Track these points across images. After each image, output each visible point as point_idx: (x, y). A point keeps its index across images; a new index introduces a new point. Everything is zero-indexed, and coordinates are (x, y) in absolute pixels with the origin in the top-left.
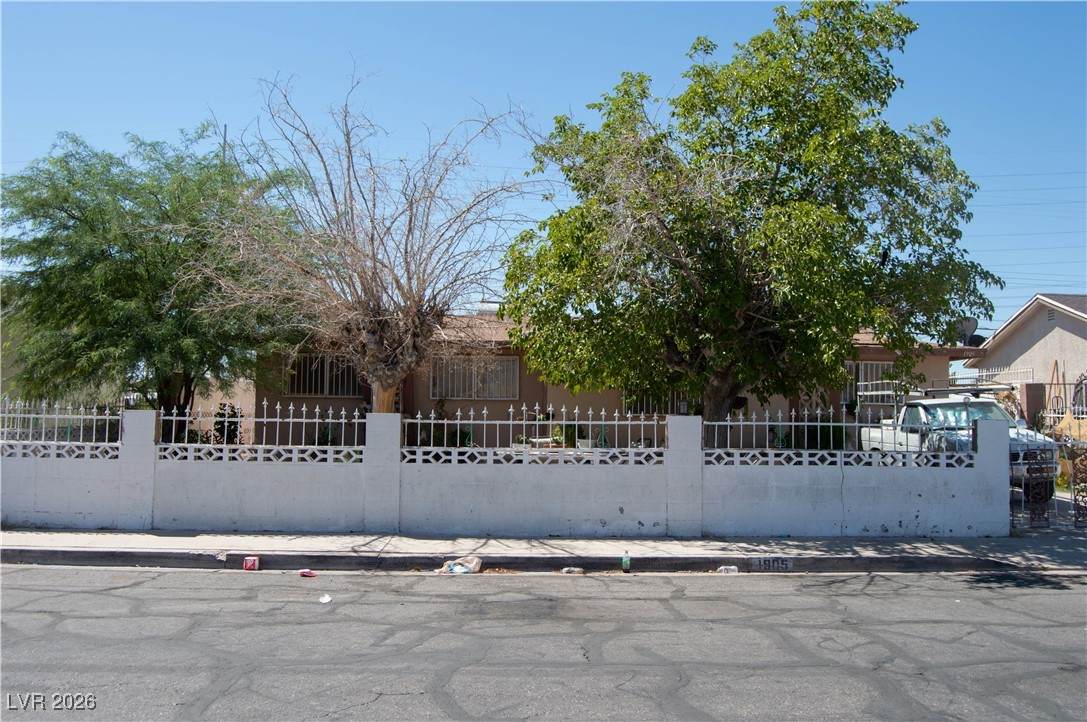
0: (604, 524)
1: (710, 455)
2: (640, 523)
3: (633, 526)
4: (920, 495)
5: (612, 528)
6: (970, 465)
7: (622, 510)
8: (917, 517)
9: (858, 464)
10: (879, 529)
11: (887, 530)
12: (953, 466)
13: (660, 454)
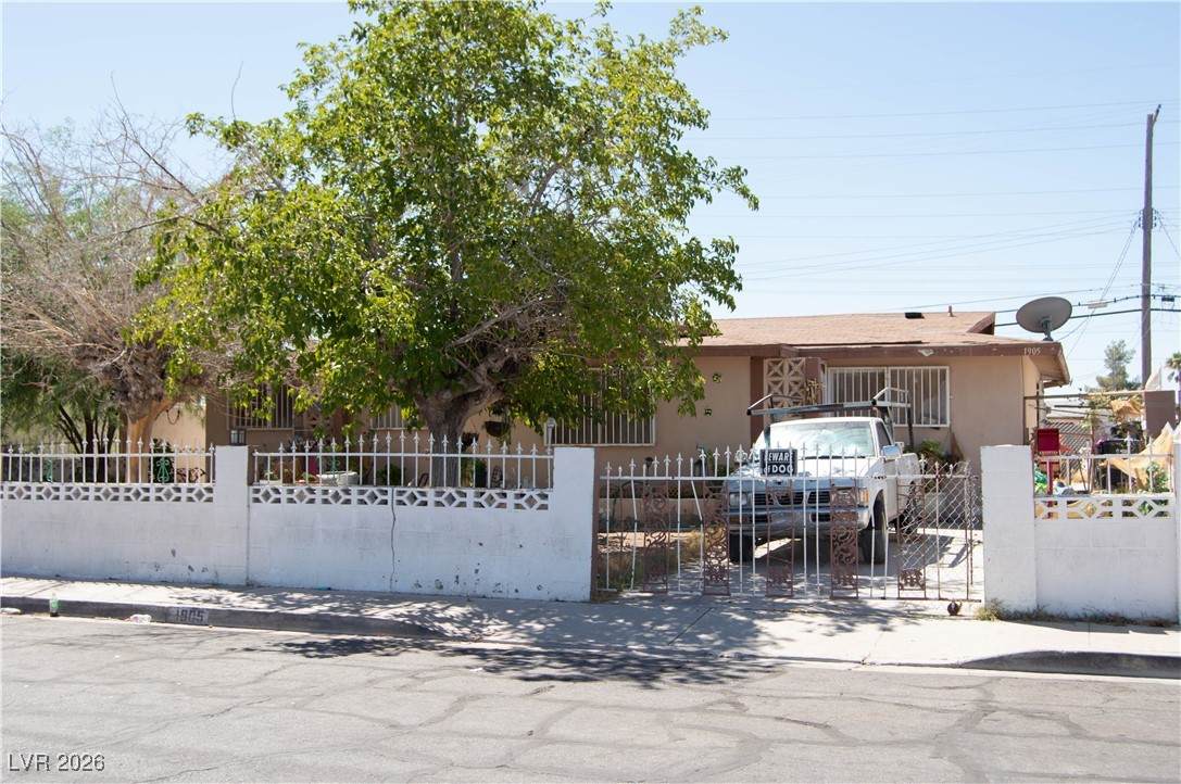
0: (157, 567)
1: (257, 491)
2: (190, 567)
3: (183, 572)
4: (481, 544)
5: (163, 574)
6: (544, 507)
7: (174, 553)
8: (477, 571)
9: (412, 503)
10: (433, 585)
11: (441, 587)
12: (522, 508)
13: (210, 490)
